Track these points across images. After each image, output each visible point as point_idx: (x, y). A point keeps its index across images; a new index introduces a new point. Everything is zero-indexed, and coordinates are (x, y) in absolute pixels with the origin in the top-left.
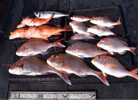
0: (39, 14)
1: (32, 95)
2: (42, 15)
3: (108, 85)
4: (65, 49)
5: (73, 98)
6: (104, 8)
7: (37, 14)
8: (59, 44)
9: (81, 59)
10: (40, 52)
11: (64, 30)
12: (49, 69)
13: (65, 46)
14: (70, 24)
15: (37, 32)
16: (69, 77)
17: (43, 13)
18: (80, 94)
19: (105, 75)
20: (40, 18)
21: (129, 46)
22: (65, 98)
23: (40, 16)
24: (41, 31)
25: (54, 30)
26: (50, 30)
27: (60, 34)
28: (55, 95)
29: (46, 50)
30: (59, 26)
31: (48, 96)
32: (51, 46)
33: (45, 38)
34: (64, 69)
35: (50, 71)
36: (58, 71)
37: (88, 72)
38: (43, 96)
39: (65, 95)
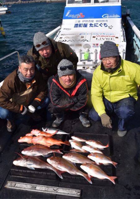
0: (46, 129)
1: (27, 186)
2: (49, 130)
3: (91, 183)
4: (63, 155)
5: (61, 192)
6: (98, 134)
7: (45, 129)
8: (59, 151)
9: (73, 163)
10: (42, 154)
11: (64, 143)
12: (47, 165)
13: (62, 153)
14: (70, 141)
15: (44, 139)
16: (62, 174)
17: (50, 129)
18: (68, 190)
19: (90, 177)
20: (46, 132)
21: (112, 160)
22: (55, 191)
23: (46, 130)
24: (46, 140)
25: (56, 141)
26: (53, 140)
27: (61, 145)
28: (47, 188)
29: (47, 154)
30: (60, 140)
31: (40, 188)
32: (51, 152)
33: (49, 146)
34: (59, 166)
35: (47, 167)
36: (54, 168)
37: (77, 171)
38: (36, 188)
39: (55, 189)
